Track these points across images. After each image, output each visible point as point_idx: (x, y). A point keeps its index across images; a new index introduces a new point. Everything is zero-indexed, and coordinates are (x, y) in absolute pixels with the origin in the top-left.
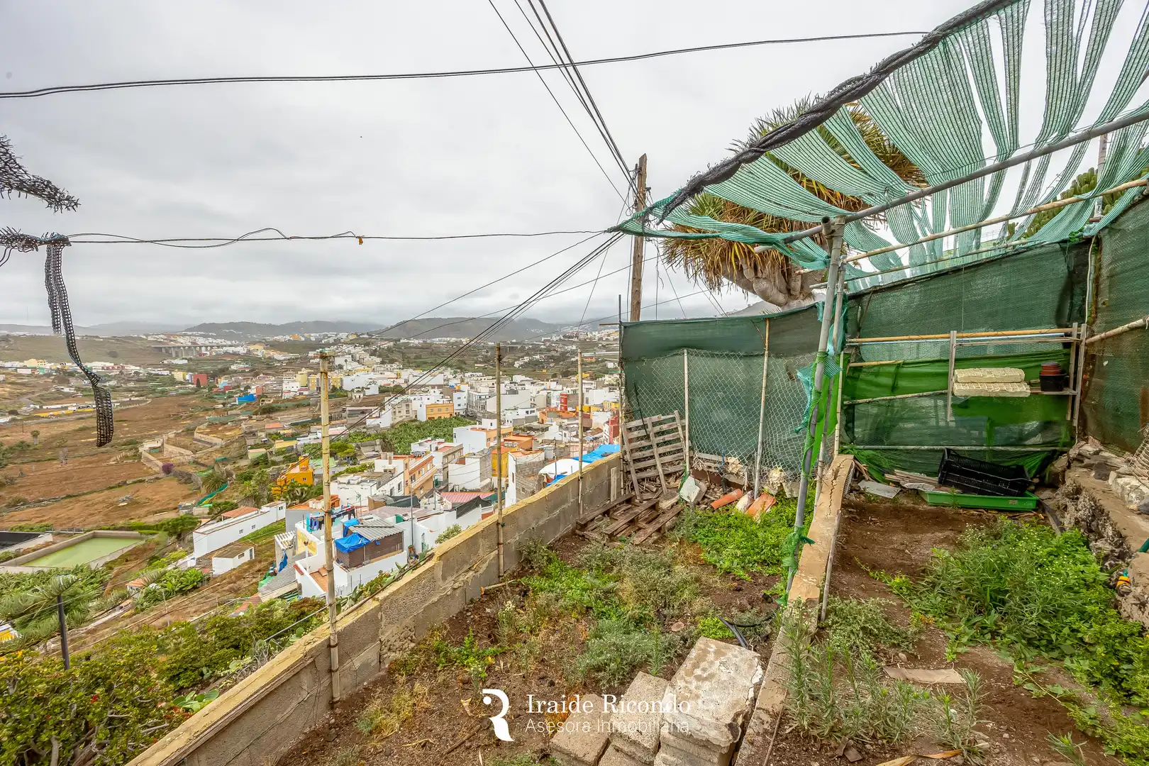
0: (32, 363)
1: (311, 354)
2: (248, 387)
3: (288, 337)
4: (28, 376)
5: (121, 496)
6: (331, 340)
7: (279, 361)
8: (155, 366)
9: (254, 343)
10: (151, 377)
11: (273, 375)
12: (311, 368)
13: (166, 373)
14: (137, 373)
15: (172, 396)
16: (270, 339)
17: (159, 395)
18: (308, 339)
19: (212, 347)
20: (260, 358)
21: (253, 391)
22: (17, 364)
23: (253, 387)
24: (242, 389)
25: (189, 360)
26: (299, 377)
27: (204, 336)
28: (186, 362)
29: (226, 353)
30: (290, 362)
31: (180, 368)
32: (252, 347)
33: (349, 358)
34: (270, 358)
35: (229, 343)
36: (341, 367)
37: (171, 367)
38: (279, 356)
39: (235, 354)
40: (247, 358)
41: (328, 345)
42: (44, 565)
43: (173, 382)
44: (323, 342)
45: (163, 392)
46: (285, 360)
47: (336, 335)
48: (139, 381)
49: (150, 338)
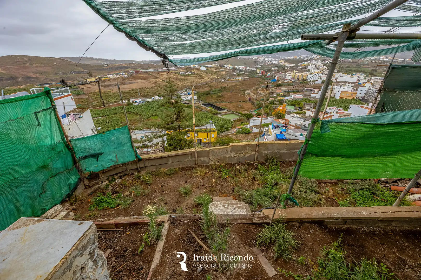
0: (229, 66)
1: (299, 64)
2: (275, 76)
3: (293, 57)
4: (228, 69)
5: (239, 105)
6: (309, 58)
7: (288, 67)
8: (253, 67)
9: (281, 60)
10: (252, 71)
11: (284, 73)
12: (297, 70)
13: (255, 70)
14: (249, 70)
15: (255, 78)
16: (287, 58)
17: (252, 77)
18: (300, 58)
19: (268, 61)
20: (282, 66)
21: (276, 78)
22: (227, 66)
23: (277, 76)
24: (273, 77)
25: (262, 66)
26: (292, 74)
27: (267, 57)
28: (261, 66)
29: (272, 64)
30: (291, 67)
31: (259, 68)
32: (280, 61)
33: (314, 66)
34: (285, 66)
35: (274, 60)
36: (309, 70)
37: (257, 68)
38: (288, 65)
39: (274, 64)
40: (278, 66)
41: (307, 60)
42: (225, 117)
43: (256, 73)
44: (306, 59)
45: (253, 76)
46: (289, 67)
47: (312, 56)
48: (249, 72)
49: (254, 58)
